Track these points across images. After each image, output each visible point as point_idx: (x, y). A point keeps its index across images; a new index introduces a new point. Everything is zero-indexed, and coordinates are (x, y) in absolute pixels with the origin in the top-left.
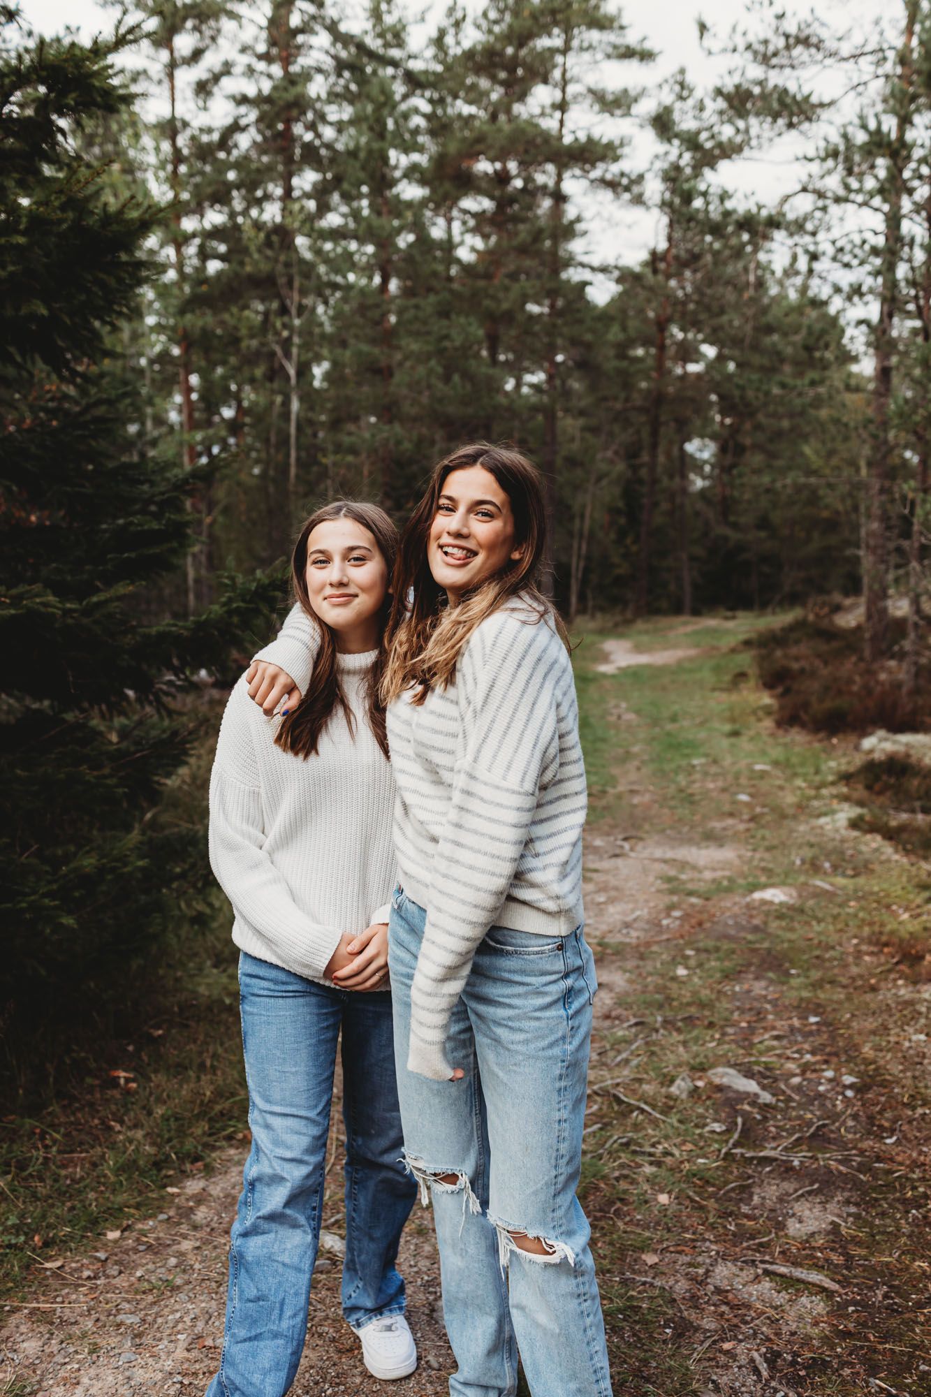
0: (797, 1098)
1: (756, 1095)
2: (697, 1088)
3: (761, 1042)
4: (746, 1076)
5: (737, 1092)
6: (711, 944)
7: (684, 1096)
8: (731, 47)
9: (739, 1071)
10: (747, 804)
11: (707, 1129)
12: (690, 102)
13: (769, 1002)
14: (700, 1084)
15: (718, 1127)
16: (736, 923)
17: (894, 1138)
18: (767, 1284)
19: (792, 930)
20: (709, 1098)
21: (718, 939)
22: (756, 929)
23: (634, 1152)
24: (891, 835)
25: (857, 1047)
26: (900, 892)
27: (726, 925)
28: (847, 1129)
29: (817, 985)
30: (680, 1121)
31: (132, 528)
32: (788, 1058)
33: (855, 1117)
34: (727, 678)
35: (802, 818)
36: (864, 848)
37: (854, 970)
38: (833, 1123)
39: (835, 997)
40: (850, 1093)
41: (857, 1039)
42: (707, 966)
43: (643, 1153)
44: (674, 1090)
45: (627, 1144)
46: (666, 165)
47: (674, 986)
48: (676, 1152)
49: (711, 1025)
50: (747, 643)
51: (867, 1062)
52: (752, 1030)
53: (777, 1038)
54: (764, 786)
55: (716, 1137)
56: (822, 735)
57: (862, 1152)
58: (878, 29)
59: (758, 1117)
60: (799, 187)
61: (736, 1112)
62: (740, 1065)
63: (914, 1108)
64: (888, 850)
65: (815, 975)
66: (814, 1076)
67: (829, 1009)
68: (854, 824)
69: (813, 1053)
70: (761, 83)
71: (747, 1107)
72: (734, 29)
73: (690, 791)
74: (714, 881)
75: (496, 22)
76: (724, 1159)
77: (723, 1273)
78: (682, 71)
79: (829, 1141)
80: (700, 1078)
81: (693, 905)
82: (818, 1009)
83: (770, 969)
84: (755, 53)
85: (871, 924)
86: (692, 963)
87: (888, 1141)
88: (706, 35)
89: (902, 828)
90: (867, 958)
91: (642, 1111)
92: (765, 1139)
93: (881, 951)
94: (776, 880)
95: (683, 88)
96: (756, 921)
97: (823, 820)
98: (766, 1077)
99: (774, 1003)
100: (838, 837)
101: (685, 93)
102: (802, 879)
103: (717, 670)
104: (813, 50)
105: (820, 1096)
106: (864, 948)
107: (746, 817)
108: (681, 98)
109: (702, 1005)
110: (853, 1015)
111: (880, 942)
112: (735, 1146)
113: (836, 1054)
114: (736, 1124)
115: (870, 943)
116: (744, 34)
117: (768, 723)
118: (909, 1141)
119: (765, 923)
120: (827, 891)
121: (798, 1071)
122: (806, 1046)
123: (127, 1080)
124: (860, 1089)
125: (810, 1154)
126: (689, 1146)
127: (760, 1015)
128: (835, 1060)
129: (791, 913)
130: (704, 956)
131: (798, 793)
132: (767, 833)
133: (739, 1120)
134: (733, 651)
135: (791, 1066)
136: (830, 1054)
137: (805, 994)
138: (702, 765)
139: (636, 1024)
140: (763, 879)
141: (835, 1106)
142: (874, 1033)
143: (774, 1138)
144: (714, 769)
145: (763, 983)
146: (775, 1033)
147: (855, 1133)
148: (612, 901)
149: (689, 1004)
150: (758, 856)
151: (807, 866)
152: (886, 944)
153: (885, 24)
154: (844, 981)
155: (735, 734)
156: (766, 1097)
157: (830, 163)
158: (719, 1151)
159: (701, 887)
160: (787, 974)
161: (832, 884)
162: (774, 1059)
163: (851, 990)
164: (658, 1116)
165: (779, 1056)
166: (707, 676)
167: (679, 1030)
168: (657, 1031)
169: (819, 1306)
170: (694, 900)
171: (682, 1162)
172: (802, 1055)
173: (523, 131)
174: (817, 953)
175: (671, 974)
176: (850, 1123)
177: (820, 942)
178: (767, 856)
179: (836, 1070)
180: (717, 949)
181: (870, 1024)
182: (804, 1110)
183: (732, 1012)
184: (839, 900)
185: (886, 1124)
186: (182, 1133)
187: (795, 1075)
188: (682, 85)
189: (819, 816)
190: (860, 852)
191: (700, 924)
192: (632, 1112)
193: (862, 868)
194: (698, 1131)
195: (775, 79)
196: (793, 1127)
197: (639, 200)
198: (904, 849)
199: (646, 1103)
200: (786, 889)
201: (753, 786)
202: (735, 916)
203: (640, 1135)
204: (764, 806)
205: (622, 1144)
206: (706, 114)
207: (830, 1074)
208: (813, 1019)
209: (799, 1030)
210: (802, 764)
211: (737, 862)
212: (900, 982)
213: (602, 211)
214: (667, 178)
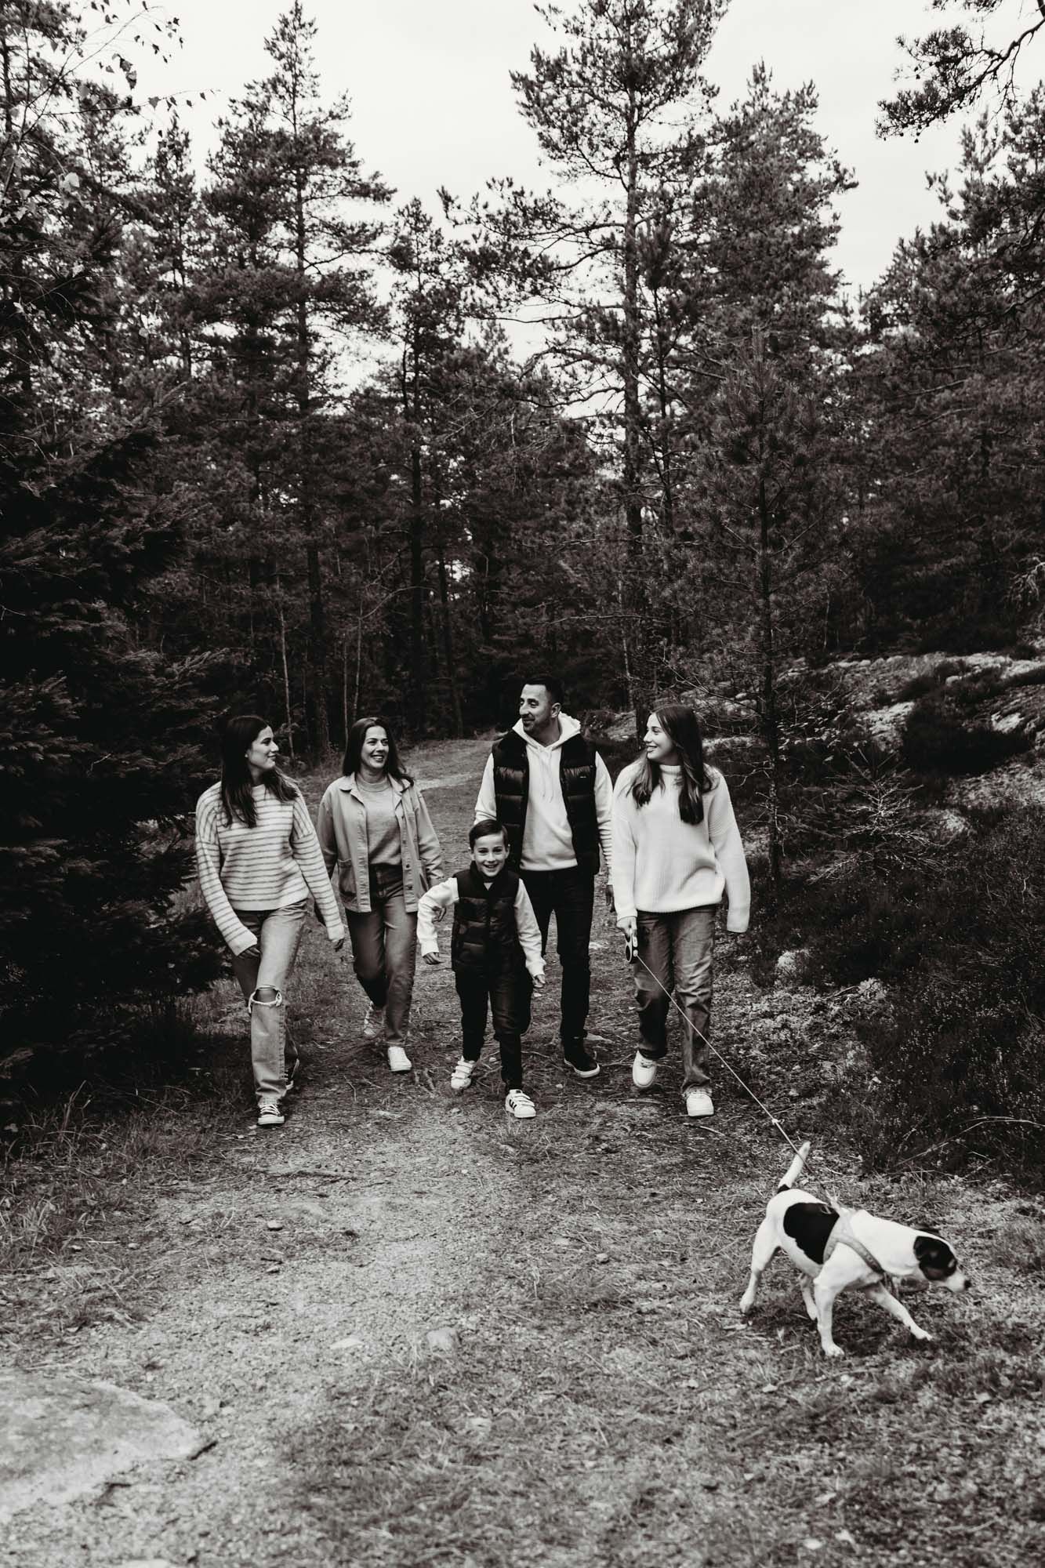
8: (475, 217)
12: (427, 234)
18: (624, 1107)
46: (407, 296)
58: (605, 209)
60: (546, 348)
72: (475, 199)
77: (600, 1106)
78: (417, 203)
84: (496, 222)
88: (451, 207)
95: (417, 218)
101: (421, 225)
108: (417, 230)
116: (485, 207)
123: (202, 1073)
129: (604, 955)
135: (620, 1029)
137: (623, 998)
143: (616, 1058)
146: (607, 1017)
149: (546, 1010)
153: (611, 207)
156: (608, 1042)
157: (574, 332)
164: (544, 1057)
165: (612, 1026)
167: (544, 1022)
169: (654, 1110)
172: (627, 1023)
173: (274, 278)
188: (417, 216)
206: (441, 248)
213: (349, 343)
214: (408, 309)
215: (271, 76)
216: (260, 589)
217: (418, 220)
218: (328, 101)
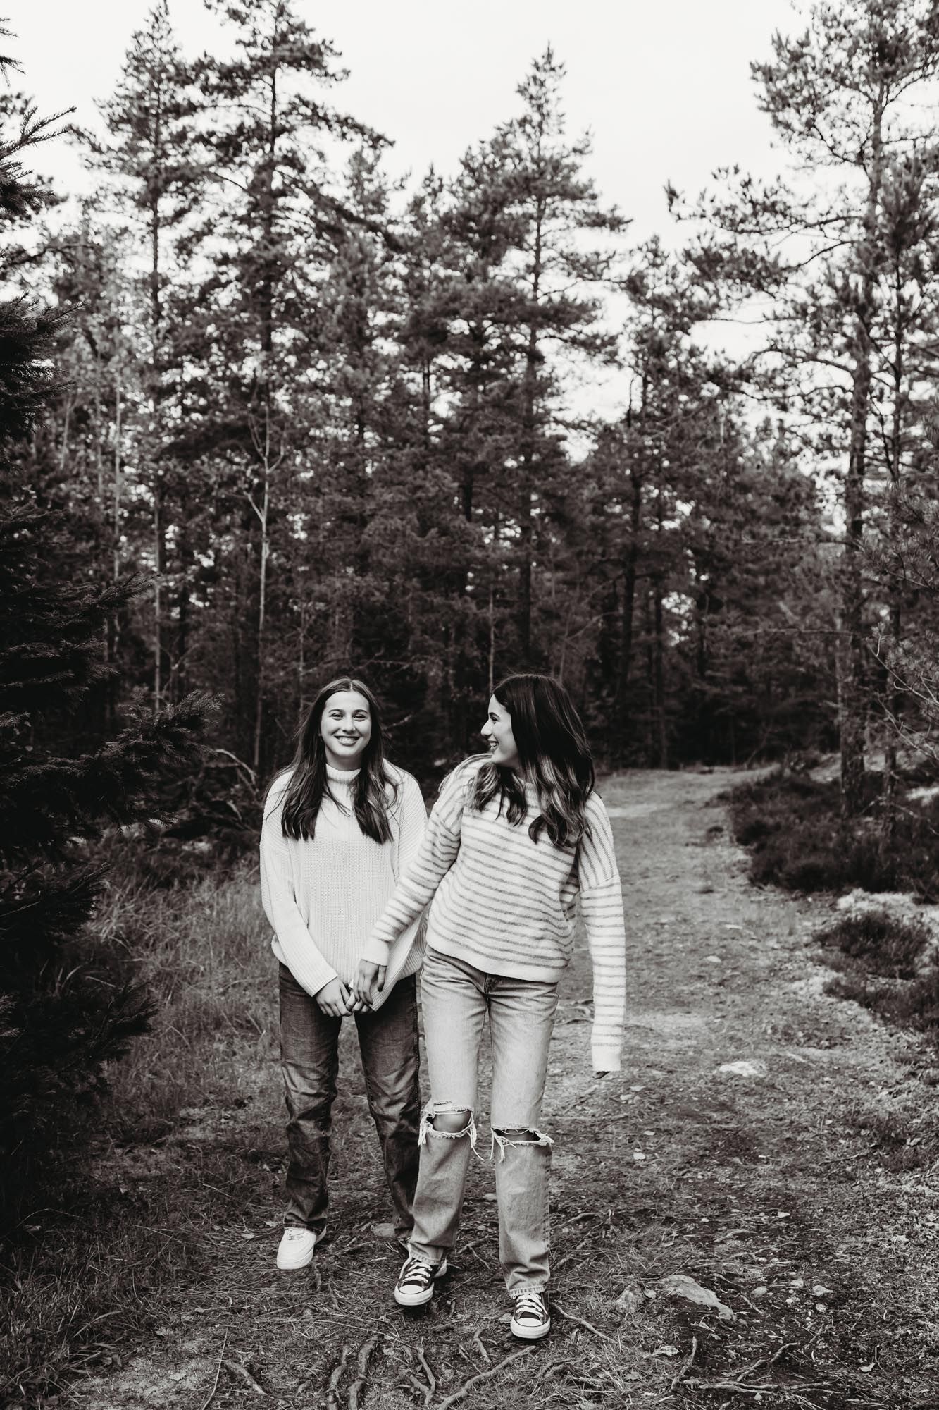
0: (761, 1312)
1: (714, 1308)
2: (647, 1299)
3: (722, 1242)
4: (703, 1286)
5: (693, 1305)
6: (672, 1123)
7: (633, 1309)
8: (699, 212)
9: (696, 1279)
10: (717, 966)
11: (657, 1352)
12: (663, 269)
13: (735, 1193)
14: (651, 1294)
15: (669, 1350)
16: (701, 1099)
17: (872, 1365)
19: (761, 1107)
20: (661, 1312)
21: (681, 1118)
22: (723, 1107)
23: (570, 1383)
24: (868, 1002)
25: (830, 1250)
26: (878, 1066)
27: (690, 1100)
28: (818, 1355)
29: (788, 1172)
30: (627, 1342)
31: (24, 656)
32: (753, 1263)
33: (827, 1337)
34: (702, 833)
35: (776, 982)
36: (840, 1017)
37: (829, 1155)
38: (802, 1346)
39: (806, 1187)
40: (821, 1308)
41: (831, 1239)
42: (667, 1150)
43: (580, 1383)
44: (620, 1302)
45: (562, 1373)
46: (640, 328)
47: (631, 1172)
48: (619, 1382)
49: (668, 1221)
50: (722, 797)
51: (841, 1269)
52: (714, 1226)
53: (741, 1237)
54: (735, 946)
55: (666, 1362)
56: (797, 893)
57: (834, 1384)
58: (842, 197)
59: (716, 1337)
60: (767, 345)
61: (691, 1332)
62: (697, 1271)
63: (894, 1328)
64: (865, 1017)
65: (786, 1160)
66: (781, 1285)
67: (799, 1202)
68: (830, 990)
69: (781, 1256)
70: (729, 248)
71: (703, 1325)
72: (703, 196)
73: (657, 952)
74: (679, 1052)
75: (470, 189)
76: (674, 1392)
78: (656, 240)
79: (796, 1368)
80: (653, 1287)
81: (654, 1079)
82: (788, 1201)
83: (737, 1154)
85: (847, 1102)
86: (651, 1145)
87: (865, 1369)
88: (675, 200)
89: (880, 995)
90: (842, 1141)
91: (583, 1329)
92: (723, 1366)
93: (858, 1134)
94: (746, 1051)
96: (721, 1098)
97: (796, 985)
98: (726, 1287)
99: (740, 1193)
100: (813, 1004)
101: (658, 261)
102: (773, 1050)
103: (690, 825)
104: (780, 217)
105: (787, 1310)
106: (839, 1129)
107: (715, 980)
108: (655, 265)
109: (660, 1197)
110: (826, 1210)
111: (856, 1123)
112: (688, 1374)
113: (806, 1258)
114: (691, 1347)
115: (846, 1124)
116: (712, 201)
117: (742, 880)
118: (889, 1370)
119: (733, 1100)
120: (800, 1064)
121: (763, 1279)
122: (773, 1248)
124: (834, 1303)
125: (774, 1386)
126: (634, 1375)
127: (723, 1207)
128: (805, 1265)
129: (759, 1089)
130: (664, 1137)
131: (771, 954)
132: (738, 998)
133: (694, 1341)
134: (707, 805)
135: (756, 1272)
136: (799, 1258)
137: (774, 1183)
138: (672, 924)
139: (584, 1219)
140: (732, 1050)
141: (804, 1323)
142: (849, 1232)
143: (734, 1365)
144: (684, 928)
145: (728, 1170)
146: (739, 1231)
147: (827, 1358)
148: (567, 1073)
149: (645, 1196)
150: (727, 1023)
151: (779, 1036)
152: (864, 1126)
153: (848, 192)
154: (818, 1168)
155: (708, 891)
156: (726, 1312)
157: (799, 322)
158: (670, 1381)
159: (665, 1059)
160: (756, 1160)
161: (805, 1057)
162: (737, 1263)
163: (825, 1179)
164: (601, 1335)
165: (743, 1259)
166: (681, 830)
167: (632, 1227)
168: (607, 1228)
170: (655, 1073)
171: (625, 1396)
172: (769, 1258)
173: (497, 291)
174: (788, 1135)
175: (627, 1159)
176: (821, 1346)
177: (792, 1122)
178: (736, 1023)
179: (805, 1279)
180: (680, 1130)
181: (846, 1222)
182: (770, 1327)
183: (692, 1206)
184: (812, 1074)
185: (863, 1348)
186: (37, 1358)
187: (760, 1284)
188: (655, 253)
189: (793, 980)
190: (836, 1021)
191: (662, 1101)
192: (571, 1329)
193: (838, 1039)
194: (647, 1355)
195: (745, 243)
196: (756, 1352)
197: (611, 359)
198: (883, 1017)
199: (588, 1319)
200: (755, 1062)
201: (724, 947)
202: (701, 1091)
203: (579, 1360)
204: (734, 969)
205: (555, 1373)
206: (677, 281)
207: (798, 1283)
208: (781, 1215)
209: (767, 1228)
210: (776, 924)
211: (705, 1030)
212: (879, 1170)
213: (575, 369)
214: (640, 340)
215: (520, 117)
216: (453, 599)
217: (656, 255)
218: (572, 138)
